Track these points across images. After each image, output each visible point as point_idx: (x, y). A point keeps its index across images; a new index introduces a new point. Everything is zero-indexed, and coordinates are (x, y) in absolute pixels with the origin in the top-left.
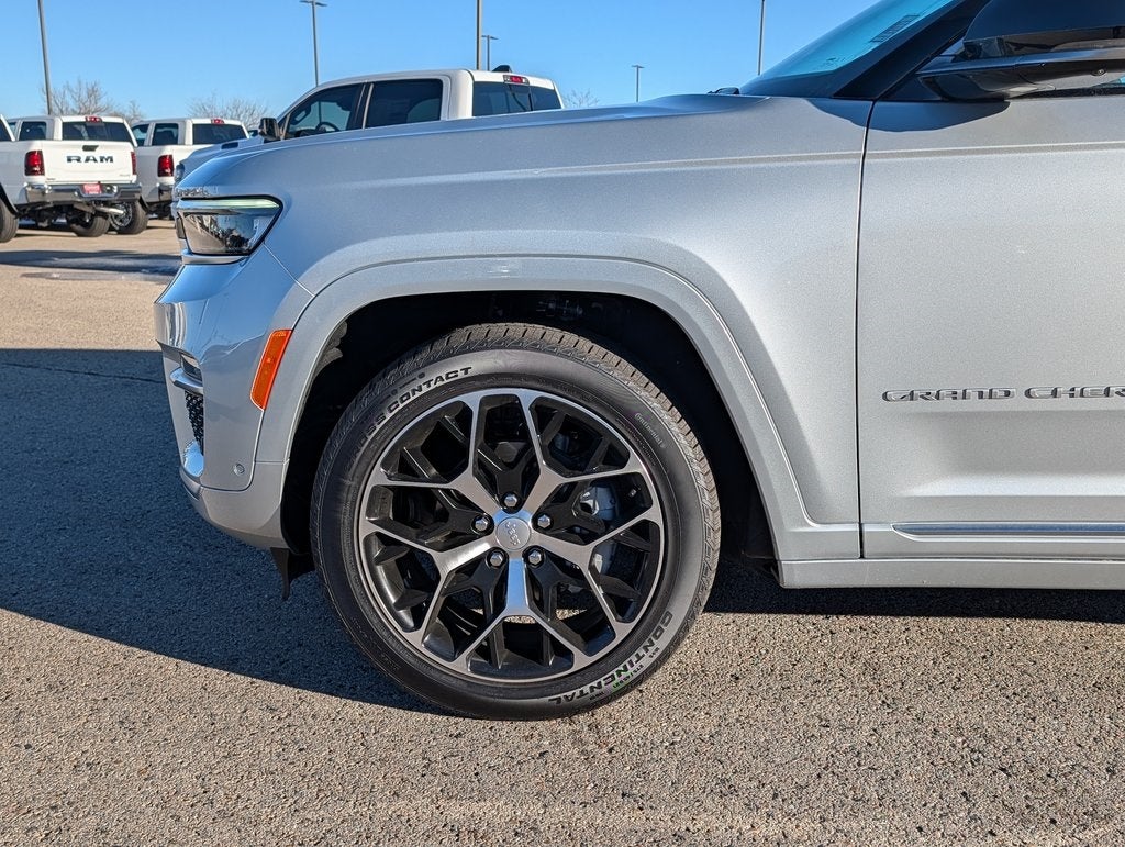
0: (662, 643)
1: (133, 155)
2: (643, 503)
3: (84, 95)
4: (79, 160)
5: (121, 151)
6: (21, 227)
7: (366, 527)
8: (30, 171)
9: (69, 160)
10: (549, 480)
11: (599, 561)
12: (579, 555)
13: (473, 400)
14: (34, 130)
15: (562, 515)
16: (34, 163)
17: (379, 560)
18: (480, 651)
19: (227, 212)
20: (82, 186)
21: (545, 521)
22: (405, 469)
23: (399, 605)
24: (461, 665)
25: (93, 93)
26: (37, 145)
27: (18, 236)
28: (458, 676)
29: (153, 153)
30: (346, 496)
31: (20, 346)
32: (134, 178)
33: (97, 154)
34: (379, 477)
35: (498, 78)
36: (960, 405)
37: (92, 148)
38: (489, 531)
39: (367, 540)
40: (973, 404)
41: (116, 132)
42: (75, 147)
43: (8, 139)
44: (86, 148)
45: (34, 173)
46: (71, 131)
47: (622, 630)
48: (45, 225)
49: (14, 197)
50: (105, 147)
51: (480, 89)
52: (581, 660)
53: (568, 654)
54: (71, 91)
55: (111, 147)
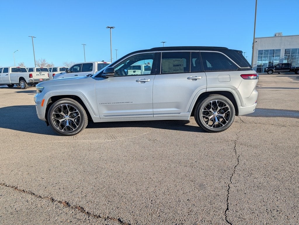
0: (81, 128)
1: (48, 74)
2: (78, 114)
3: (42, 61)
4: (38, 75)
5: (46, 73)
6: (29, 86)
7: (53, 118)
8: (30, 77)
9: (37, 75)
10: (70, 113)
11: (76, 120)
12: (73, 120)
13: (62, 105)
14: (31, 70)
15: (72, 116)
16: (31, 76)
17: (54, 121)
18: (64, 129)
19: (39, 88)
20: (39, 79)
21: (70, 117)
22: (56, 112)
23: (56, 125)
24: (63, 131)
25: (44, 61)
26: (31, 73)
27: (28, 88)
28: (62, 132)
29: (52, 73)
30: (51, 115)
31: (26, 105)
32: (48, 78)
33: (42, 74)
34: (53, 113)
35: (102, 63)
36: (106, 104)
37: (41, 73)
38: (65, 118)
39: (53, 119)
40: (107, 104)
41: (46, 70)
42: (38, 73)
43: (27, 72)
44: (40, 73)
45: (31, 77)
46: (38, 70)
47: (77, 127)
48: (33, 86)
49: (27, 81)
50: (43, 73)
51: (99, 64)
52: (74, 130)
53: (73, 129)
54: (40, 60)
55: (44, 73)
